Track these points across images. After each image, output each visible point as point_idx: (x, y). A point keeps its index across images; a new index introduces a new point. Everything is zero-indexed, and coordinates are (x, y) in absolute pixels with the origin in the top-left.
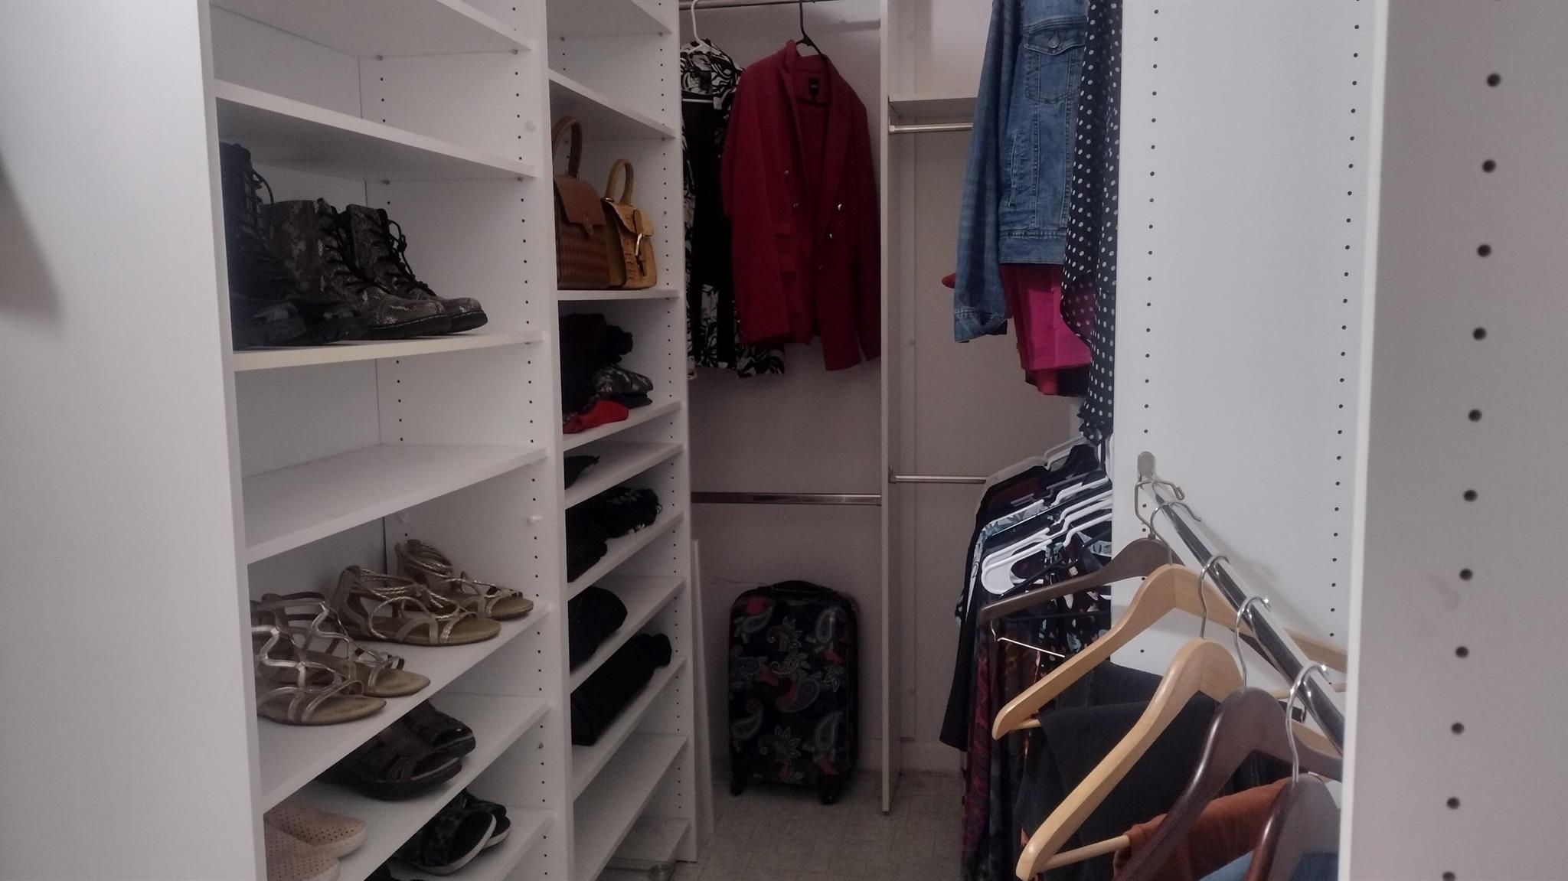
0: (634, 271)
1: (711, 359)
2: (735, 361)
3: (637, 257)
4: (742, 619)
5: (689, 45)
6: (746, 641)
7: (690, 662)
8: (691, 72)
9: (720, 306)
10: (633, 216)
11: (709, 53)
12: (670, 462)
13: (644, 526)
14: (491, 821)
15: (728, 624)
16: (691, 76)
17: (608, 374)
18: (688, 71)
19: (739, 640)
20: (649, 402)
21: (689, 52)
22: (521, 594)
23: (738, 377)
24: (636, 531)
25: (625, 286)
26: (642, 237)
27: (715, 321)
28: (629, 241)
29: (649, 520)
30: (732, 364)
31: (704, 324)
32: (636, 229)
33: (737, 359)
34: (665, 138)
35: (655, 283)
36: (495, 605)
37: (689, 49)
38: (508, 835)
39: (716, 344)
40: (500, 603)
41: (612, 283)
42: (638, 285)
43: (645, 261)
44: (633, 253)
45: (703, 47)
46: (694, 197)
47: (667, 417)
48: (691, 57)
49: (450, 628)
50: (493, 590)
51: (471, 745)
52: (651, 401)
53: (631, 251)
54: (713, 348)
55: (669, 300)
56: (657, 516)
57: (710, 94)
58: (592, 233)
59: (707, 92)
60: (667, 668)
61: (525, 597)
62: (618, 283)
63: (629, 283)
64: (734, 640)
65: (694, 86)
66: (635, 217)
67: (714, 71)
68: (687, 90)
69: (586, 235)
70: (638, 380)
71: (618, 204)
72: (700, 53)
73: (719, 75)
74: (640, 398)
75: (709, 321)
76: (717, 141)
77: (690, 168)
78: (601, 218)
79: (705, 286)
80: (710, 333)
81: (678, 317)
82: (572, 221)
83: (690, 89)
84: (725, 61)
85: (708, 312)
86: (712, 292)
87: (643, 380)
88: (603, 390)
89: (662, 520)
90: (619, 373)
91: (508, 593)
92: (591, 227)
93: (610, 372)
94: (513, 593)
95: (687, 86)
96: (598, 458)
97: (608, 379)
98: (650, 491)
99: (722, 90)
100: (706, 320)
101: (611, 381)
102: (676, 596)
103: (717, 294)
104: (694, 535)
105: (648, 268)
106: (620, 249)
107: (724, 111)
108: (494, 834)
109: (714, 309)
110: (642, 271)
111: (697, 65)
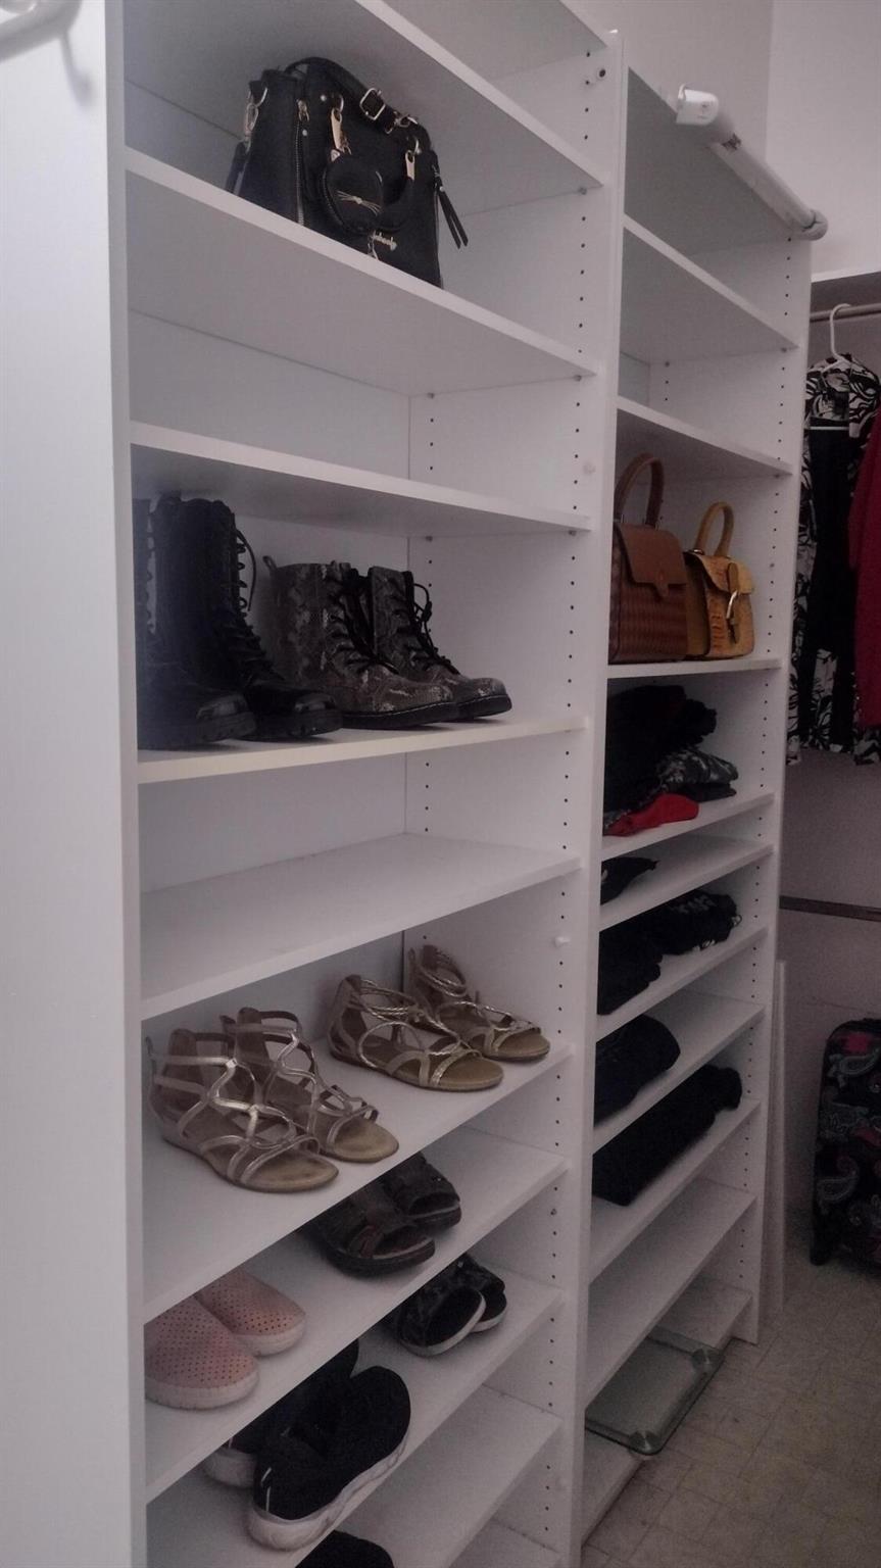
0: (722, 638)
1: (822, 741)
2: (853, 745)
3: (728, 621)
4: (839, 1056)
5: (824, 362)
6: (842, 1084)
7: (764, 1108)
8: (824, 395)
9: (837, 677)
10: (727, 572)
11: (849, 370)
12: (757, 865)
13: (713, 942)
14: (479, 1302)
15: (820, 1062)
16: (823, 399)
17: (680, 759)
18: (821, 393)
19: (834, 1081)
20: (732, 793)
21: (823, 371)
22: (538, 1030)
23: (854, 763)
24: (702, 948)
25: (708, 656)
26: (737, 597)
27: (830, 694)
28: (720, 601)
29: (721, 935)
30: (848, 747)
31: (817, 697)
32: (729, 588)
33: (855, 742)
34: (779, 475)
35: (752, 650)
36: (504, 1043)
37: (823, 367)
38: (502, 1320)
39: (830, 722)
40: (514, 1040)
41: (691, 652)
42: (727, 653)
43: (737, 625)
44: (723, 612)
45: (842, 364)
46: (815, 544)
47: (756, 812)
48: (825, 377)
49: (443, 1070)
50: (507, 1021)
51: (455, 1217)
52: (735, 793)
53: (719, 612)
54: (825, 727)
55: (768, 671)
56: (732, 931)
57: (846, 419)
58: (665, 594)
59: (843, 417)
60: (733, 1113)
61: (543, 1033)
62: (700, 652)
63: (713, 652)
64: (828, 1081)
65: (826, 410)
66: (729, 573)
67: (852, 391)
68: (817, 416)
69: (658, 598)
70: (717, 766)
71: (710, 557)
72: (837, 371)
73: (859, 396)
74: (721, 788)
75: (822, 694)
76: (850, 476)
77: (813, 509)
78: (681, 573)
79: (821, 651)
80: (823, 708)
81: (780, 691)
82: (638, 581)
83: (821, 415)
84: (869, 379)
85: (822, 683)
86: (829, 659)
87: (726, 767)
88: (672, 779)
89: (739, 936)
90: (695, 758)
91: (524, 1026)
92: (666, 586)
93: (684, 757)
94: (531, 1026)
95: (818, 411)
96: (656, 862)
97: (680, 766)
98: (727, 898)
99: (860, 414)
100: (818, 692)
101: (683, 768)
102: (752, 1027)
103: (835, 662)
104: (779, 956)
105: (742, 631)
106: (705, 612)
107: (862, 439)
108: (483, 1319)
109: (830, 679)
110: (733, 638)
111: (833, 386)
